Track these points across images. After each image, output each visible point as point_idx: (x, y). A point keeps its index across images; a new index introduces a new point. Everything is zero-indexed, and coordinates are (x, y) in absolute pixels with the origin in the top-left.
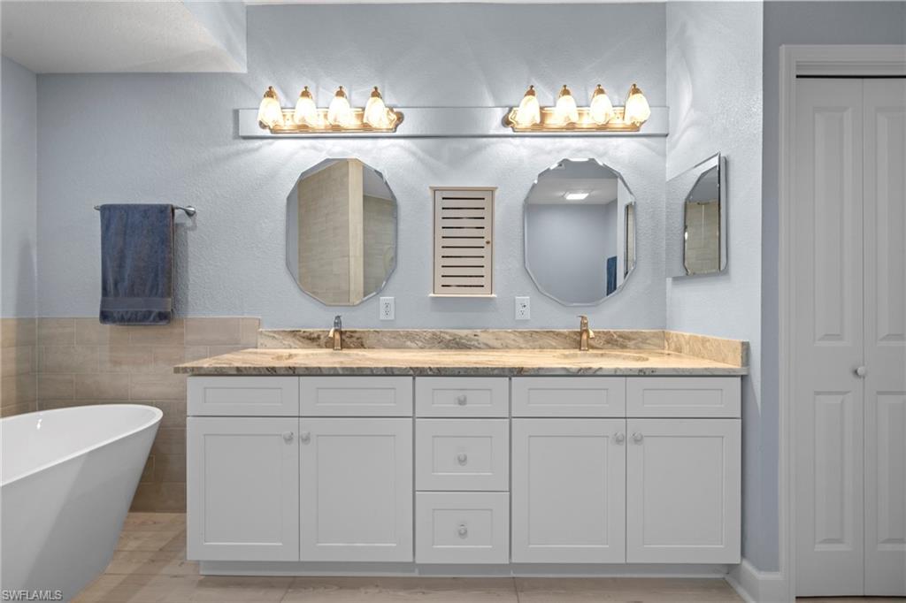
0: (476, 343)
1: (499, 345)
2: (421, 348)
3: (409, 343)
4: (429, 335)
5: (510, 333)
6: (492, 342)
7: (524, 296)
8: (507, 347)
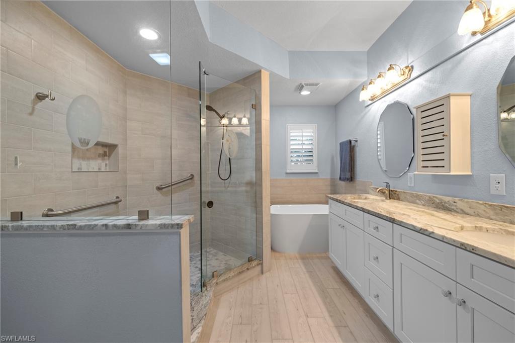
0: (455, 208)
1: (472, 213)
2: (423, 205)
3: (417, 201)
4: (427, 198)
5: (481, 204)
6: (467, 210)
7: (500, 173)
8: (478, 215)
